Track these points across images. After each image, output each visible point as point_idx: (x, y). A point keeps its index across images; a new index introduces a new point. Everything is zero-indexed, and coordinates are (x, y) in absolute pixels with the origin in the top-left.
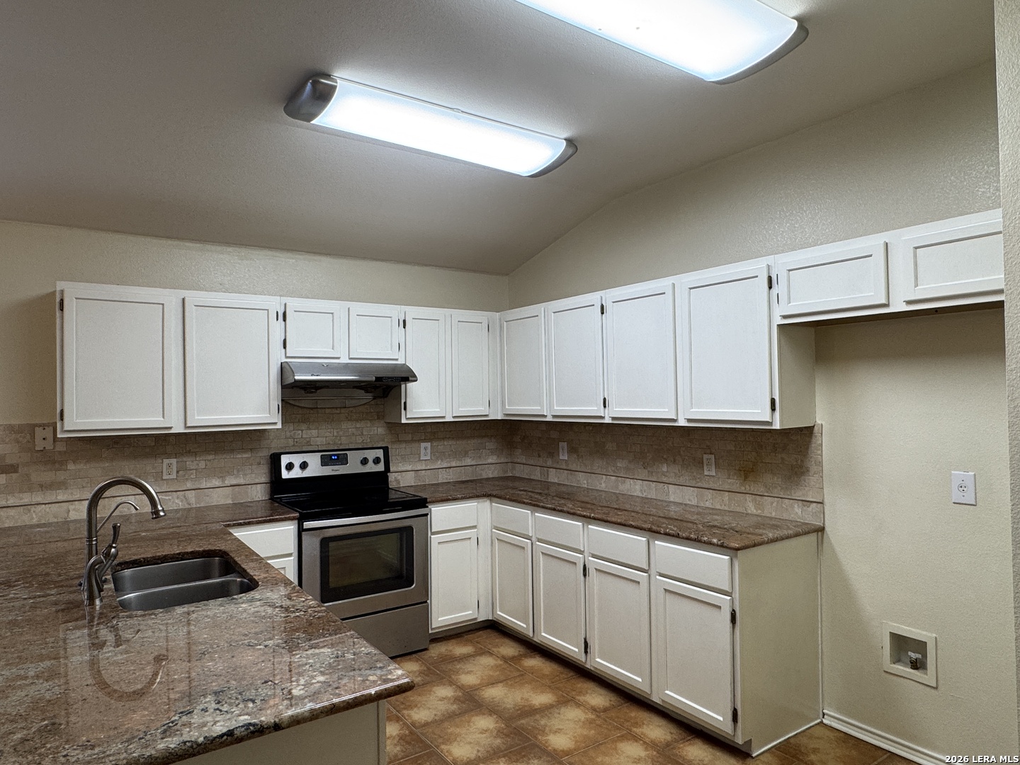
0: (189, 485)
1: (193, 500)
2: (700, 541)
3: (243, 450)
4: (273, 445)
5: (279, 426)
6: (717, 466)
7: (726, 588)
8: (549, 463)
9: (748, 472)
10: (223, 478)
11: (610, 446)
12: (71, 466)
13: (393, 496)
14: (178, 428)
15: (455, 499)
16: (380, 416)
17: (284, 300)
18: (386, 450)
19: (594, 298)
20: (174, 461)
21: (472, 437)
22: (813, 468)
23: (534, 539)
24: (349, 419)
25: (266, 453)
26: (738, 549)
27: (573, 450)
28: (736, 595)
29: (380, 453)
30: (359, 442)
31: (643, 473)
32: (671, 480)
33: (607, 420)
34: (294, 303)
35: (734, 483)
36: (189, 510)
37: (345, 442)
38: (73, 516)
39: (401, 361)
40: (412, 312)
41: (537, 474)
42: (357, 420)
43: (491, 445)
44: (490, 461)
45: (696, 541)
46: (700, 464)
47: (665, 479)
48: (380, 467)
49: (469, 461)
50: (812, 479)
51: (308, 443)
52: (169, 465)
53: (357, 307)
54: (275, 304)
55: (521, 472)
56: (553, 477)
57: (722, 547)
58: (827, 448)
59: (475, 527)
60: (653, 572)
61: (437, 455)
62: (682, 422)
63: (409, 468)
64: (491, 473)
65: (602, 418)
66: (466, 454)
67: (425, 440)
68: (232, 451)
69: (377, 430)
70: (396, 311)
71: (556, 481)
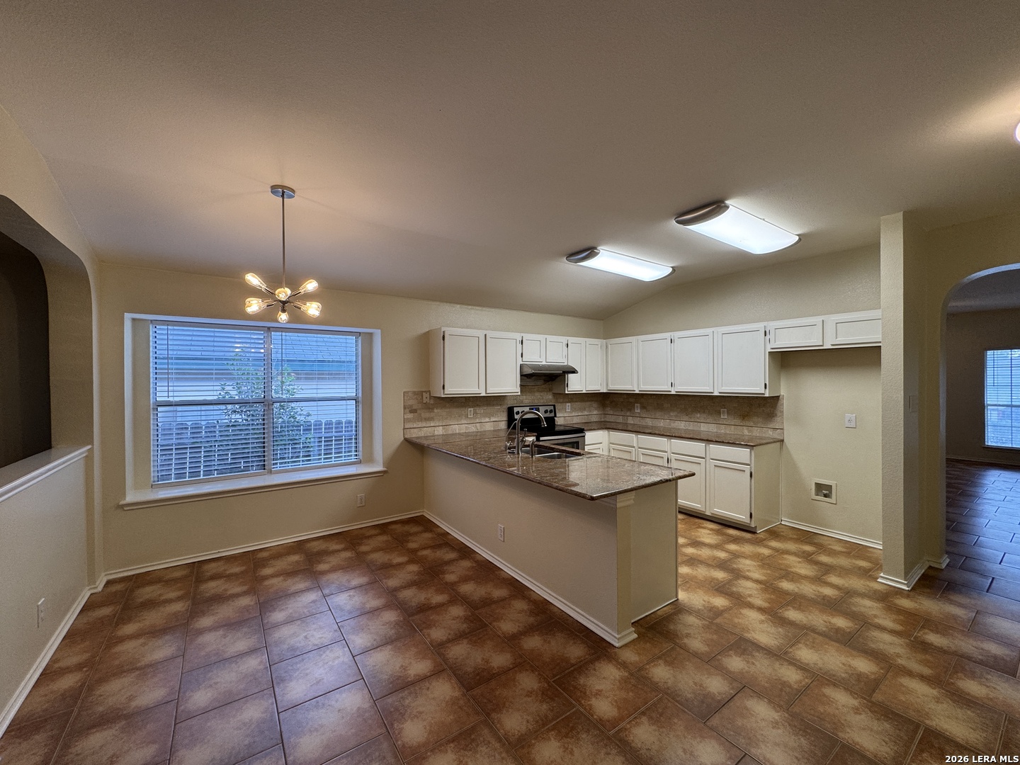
0: (477, 421)
1: (479, 428)
2: (735, 444)
3: (497, 405)
4: (509, 403)
5: (519, 394)
6: (728, 413)
7: (748, 462)
8: (628, 414)
9: (744, 416)
10: (490, 418)
11: (666, 405)
12: (436, 411)
13: (557, 429)
14: (483, 394)
15: (594, 429)
16: (550, 390)
17: (523, 334)
18: (554, 406)
19: (668, 335)
20: (472, 409)
21: (588, 401)
22: (779, 414)
23: (636, 448)
24: (538, 391)
25: (506, 407)
26: (753, 446)
27: (643, 407)
28: (753, 465)
29: (552, 408)
30: (541, 402)
31: (686, 418)
32: (702, 421)
33: (673, 393)
34: (526, 336)
35: (737, 421)
36: (478, 432)
37: (536, 402)
38: (436, 433)
39: (566, 364)
40: (571, 340)
41: (620, 419)
42: (541, 392)
43: (595, 405)
44: (595, 413)
45: (733, 444)
46: (719, 413)
47: (699, 421)
48: (552, 415)
49: (586, 413)
50: (778, 419)
51: (522, 402)
52: (471, 411)
53: (550, 338)
54: (518, 336)
55: (610, 418)
56: (630, 421)
57: (746, 446)
58: (786, 405)
59: (601, 443)
60: (708, 458)
61: (573, 410)
62: (716, 394)
63: (562, 415)
64: (594, 419)
65: (670, 391)
66: (585, 409)
67: (568, 402)
68: (493, 405)
69: (548, 397)
70: (564, 339)
71: (632, 422)
